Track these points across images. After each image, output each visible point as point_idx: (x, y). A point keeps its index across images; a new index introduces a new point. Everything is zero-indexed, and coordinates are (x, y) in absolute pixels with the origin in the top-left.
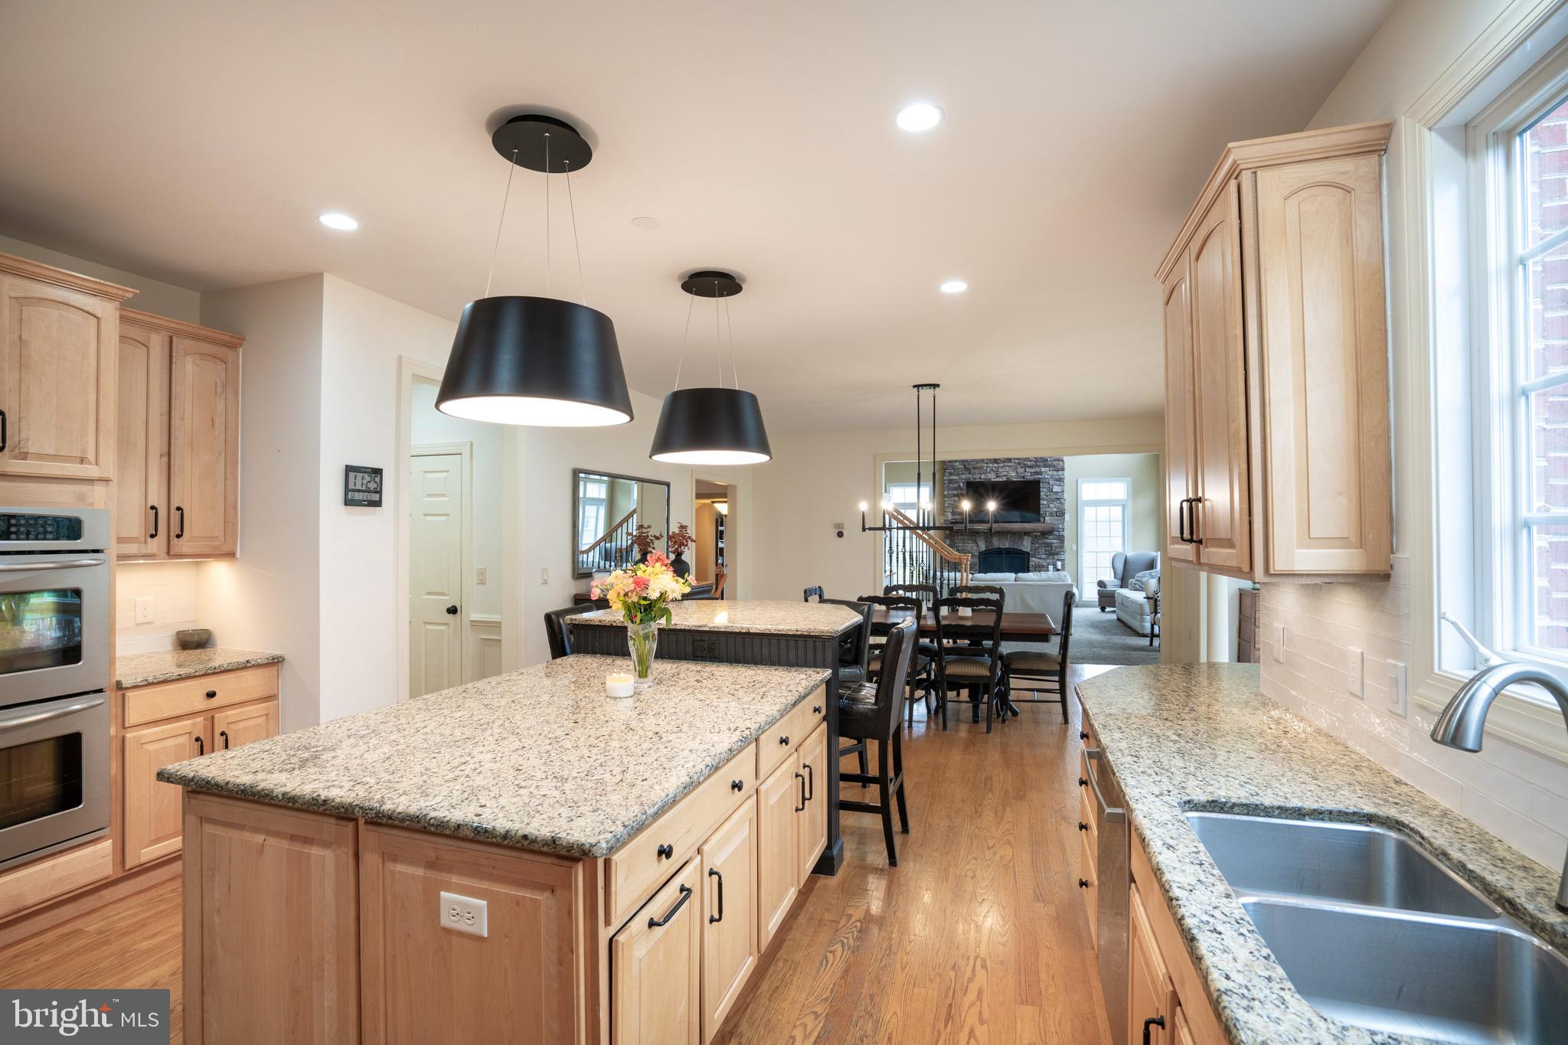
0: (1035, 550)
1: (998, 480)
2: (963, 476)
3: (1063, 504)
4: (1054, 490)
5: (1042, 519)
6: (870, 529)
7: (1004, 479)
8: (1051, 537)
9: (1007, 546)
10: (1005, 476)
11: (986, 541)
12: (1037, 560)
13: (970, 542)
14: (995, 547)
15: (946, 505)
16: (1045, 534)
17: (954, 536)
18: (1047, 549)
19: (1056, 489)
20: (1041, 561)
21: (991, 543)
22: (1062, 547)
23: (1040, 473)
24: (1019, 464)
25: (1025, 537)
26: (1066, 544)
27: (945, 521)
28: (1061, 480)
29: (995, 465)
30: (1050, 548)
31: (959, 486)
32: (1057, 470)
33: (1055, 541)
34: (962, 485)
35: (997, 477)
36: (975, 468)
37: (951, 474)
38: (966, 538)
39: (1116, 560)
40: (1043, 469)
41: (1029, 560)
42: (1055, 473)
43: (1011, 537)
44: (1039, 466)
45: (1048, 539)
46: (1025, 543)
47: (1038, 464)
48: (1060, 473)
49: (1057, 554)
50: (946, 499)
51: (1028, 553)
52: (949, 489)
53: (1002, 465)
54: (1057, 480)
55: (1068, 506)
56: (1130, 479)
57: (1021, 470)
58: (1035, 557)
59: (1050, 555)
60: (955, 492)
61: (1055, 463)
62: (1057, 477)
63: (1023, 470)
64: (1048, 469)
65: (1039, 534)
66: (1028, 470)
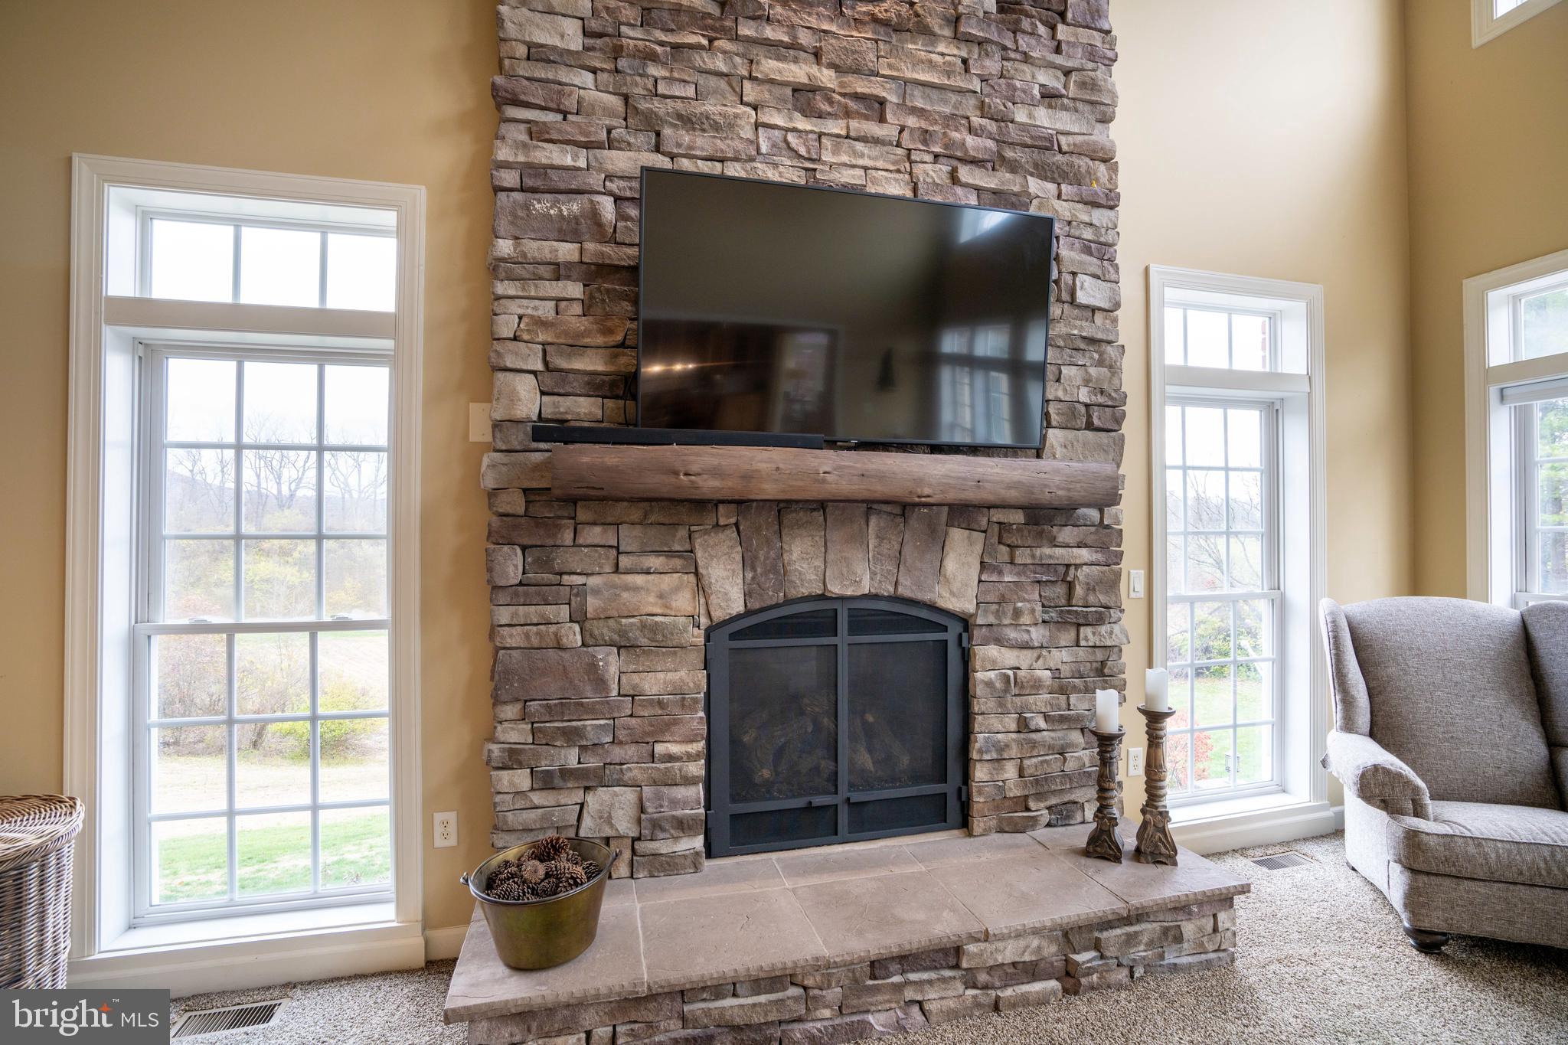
0: (1002, 601)
2: (622, 161)
3: (1114, 369)
4: (1082, 297)
8: (1066, 534)
9: (866, 588)
11: (748, 562)
12: (1010, 657)
13: (654, 562)
14: (805, 591)
15: (507, 325)
16: (1045, 518)
17: (551, 526)
18: (1048, 592)
20: (1024, 658)
21: (779, 570)
22: (1113, 584)
24: (925, 136)
25: (957, 535)
26: (1125, 571)
27: (497, 425)
28: (1102, 250)
29: (802, 124)
30: (1060, 590)
31: (594, 215)
33: (1084, 554)
34: (607, 208)
36: (687, 121)
37: (538, 133)
38: (630, 538)
40: (1034, 185)
41: (966, 658)
43: (880, 538)
44: (1013, 167)
45: (1054, 542)
46: (951, 565)
47: (1009, 154)
48: (1099, 216)
49: (1100, 620)
50: (501, 288)
51: (965, 622)
52: (524, 225)
53: (836, 127)
54: (1087, 251)
55: (1130, 381)
56: (1316, 290)
57: (932, 173)
58: (999, 642)
59: (1062, 624)
60: (567, 251)
61: (1083, 163)
62: (1088, 234)
63: (944, 168)
64: (1052, 187)
65: (1018, 517)
66: (965, 173)
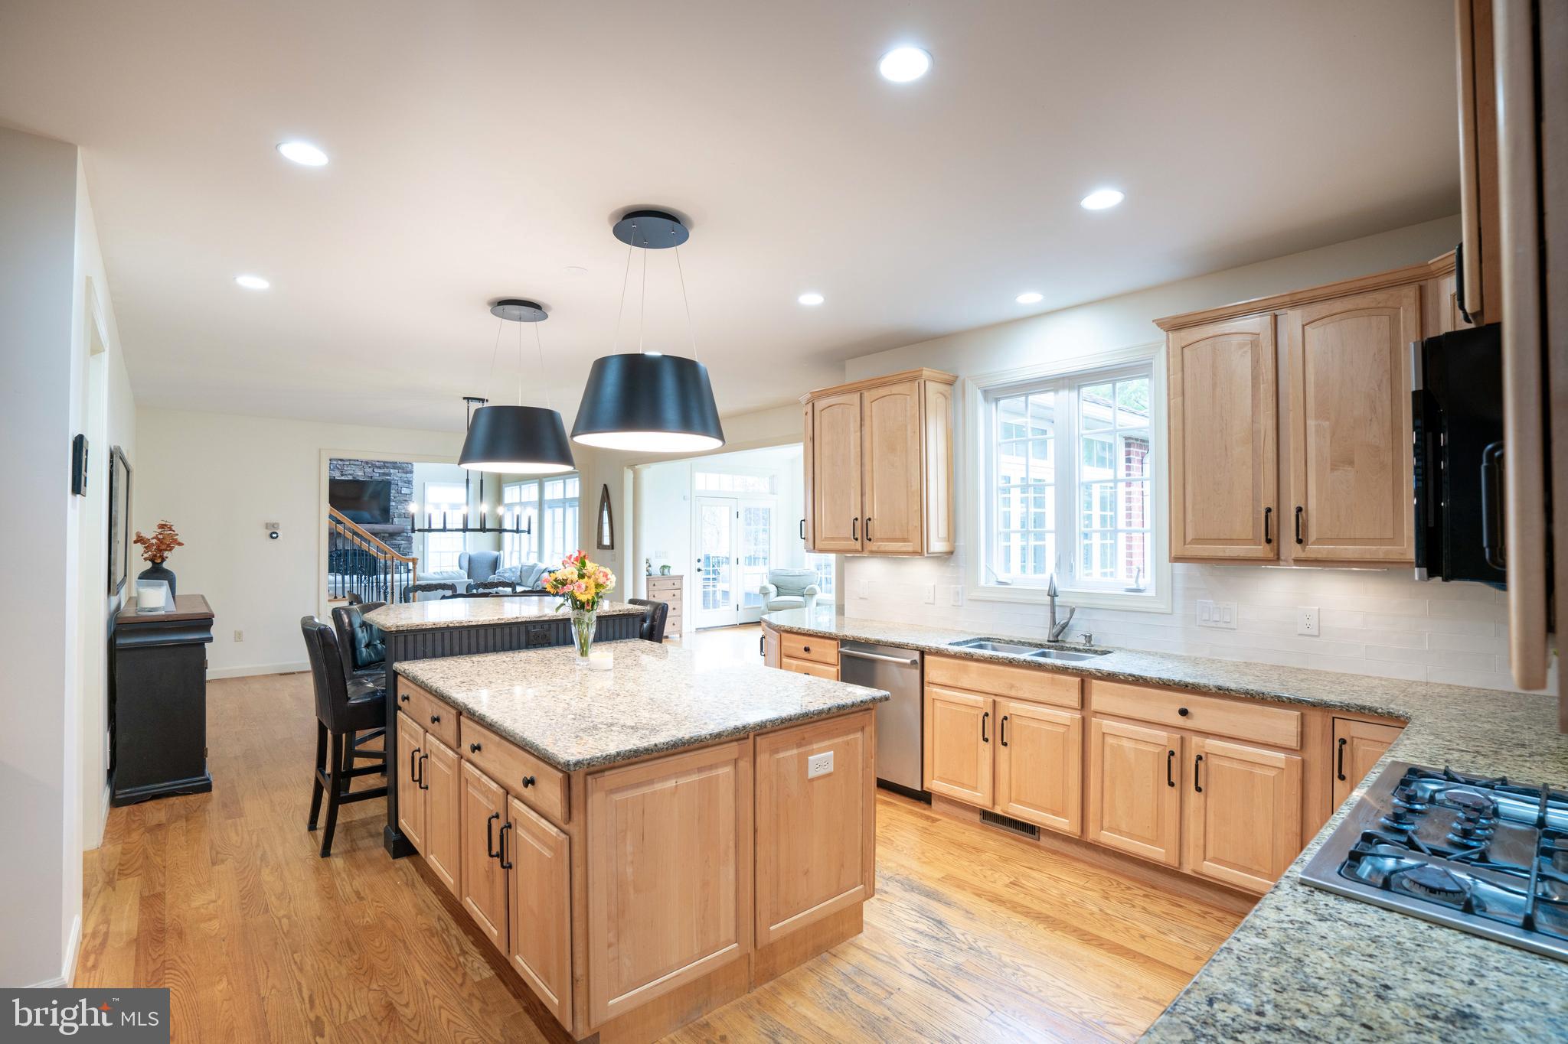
1: (343, 478)
3: (411, 505)
4: (403, 492)
5: (391, 521)
6: (419, 530)
7: (350, 478)
8: (399, 538)
10: (350, 474)
16: (392, 535)
19: (405, 491)
22: (410, 548)
23: (389, 474)
24: (367, 464)
26: (414, 545)
28: (409, 482)
32: (407, 473)
33: (403, 542)
35: (342, 475)
39: (462, 560)
40: (392, 471)
42: (404, 475)
44: (387, 467)
45: (395, 540)
47: (387, 465)
48: (408, 475)
54: (405, 483)
57: (368, 470)
61: (404, 465)
62: (406, 479)
63: (371, 469)
64: (397, 471)
65: (387, 535)
66: (376, 470)
